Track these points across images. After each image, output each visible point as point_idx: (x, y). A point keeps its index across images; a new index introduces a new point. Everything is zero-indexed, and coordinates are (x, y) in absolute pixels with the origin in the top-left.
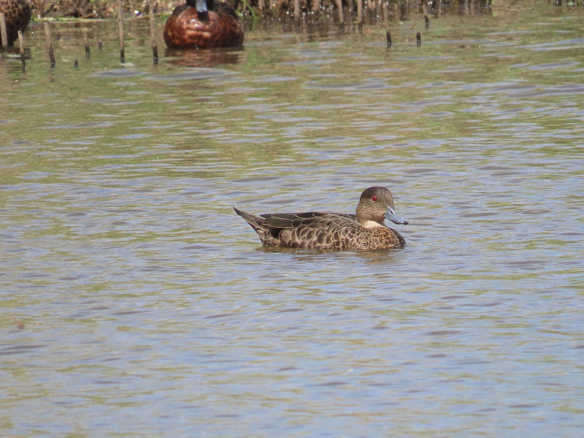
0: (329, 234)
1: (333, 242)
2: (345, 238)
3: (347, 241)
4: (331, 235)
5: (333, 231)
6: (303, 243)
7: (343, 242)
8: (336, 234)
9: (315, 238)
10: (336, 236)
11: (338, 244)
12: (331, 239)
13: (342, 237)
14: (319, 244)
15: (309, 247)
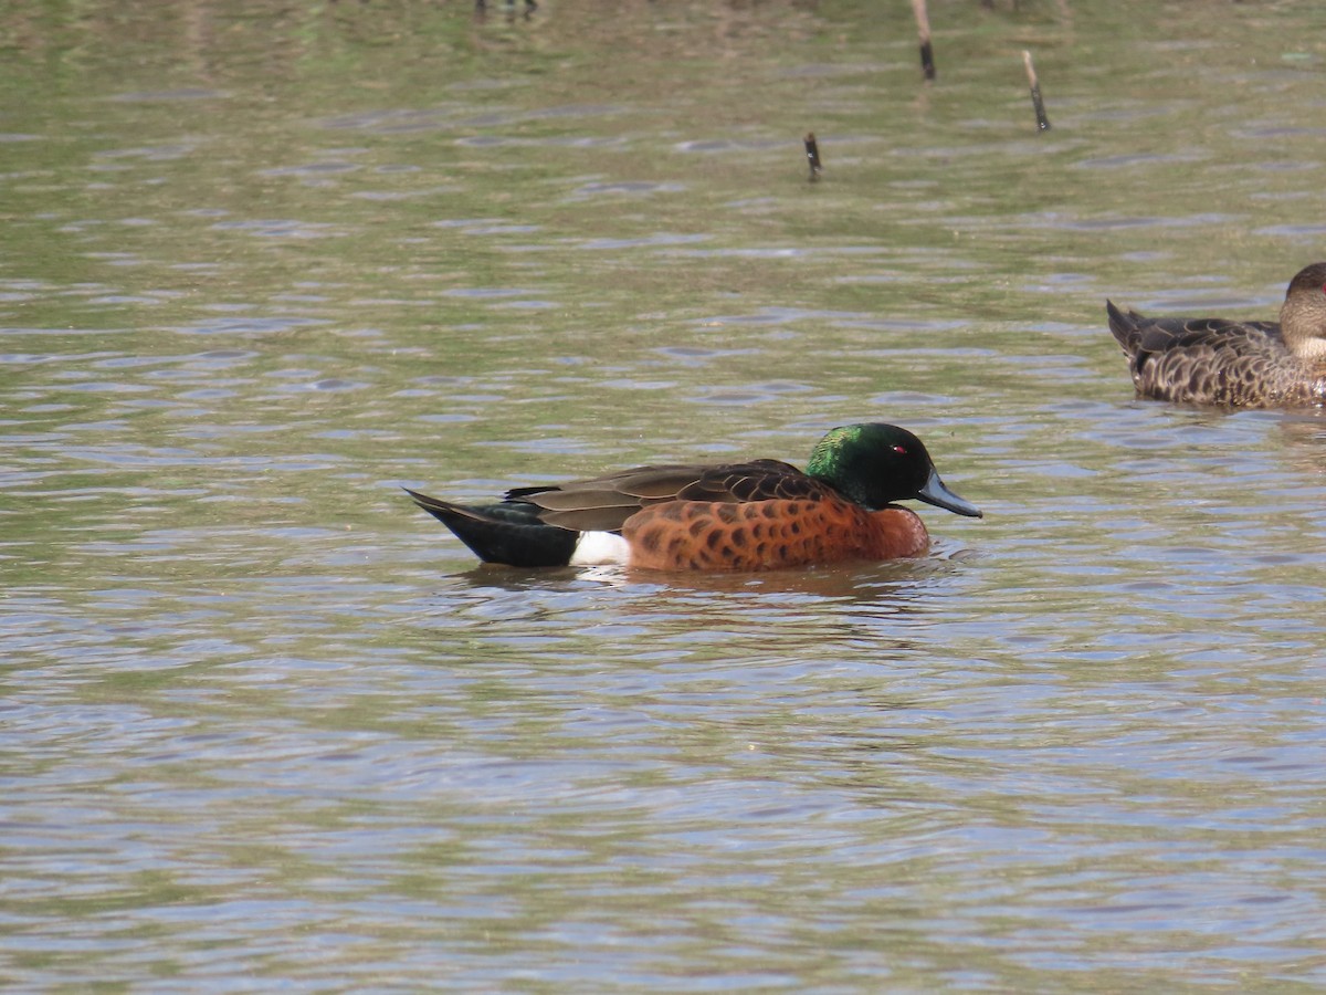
0: (1212, 372)
1: (1214, 389)
2: (1237, 381)
3: (1240, 385)
4: (1213, 375)
5: (1219, 366)
6: (1168, 390)
7: (1232, 390)
8: (1223, 372)
9: (1186, 381)
10: (1222, 379)
11: (1222, 394)
12: (1213, 383)
13: (1232, 378)
14: (1190, 395)
15: (1176, 399)
